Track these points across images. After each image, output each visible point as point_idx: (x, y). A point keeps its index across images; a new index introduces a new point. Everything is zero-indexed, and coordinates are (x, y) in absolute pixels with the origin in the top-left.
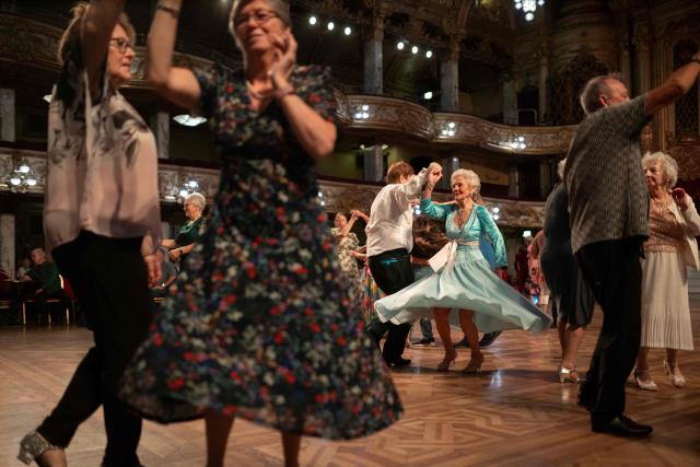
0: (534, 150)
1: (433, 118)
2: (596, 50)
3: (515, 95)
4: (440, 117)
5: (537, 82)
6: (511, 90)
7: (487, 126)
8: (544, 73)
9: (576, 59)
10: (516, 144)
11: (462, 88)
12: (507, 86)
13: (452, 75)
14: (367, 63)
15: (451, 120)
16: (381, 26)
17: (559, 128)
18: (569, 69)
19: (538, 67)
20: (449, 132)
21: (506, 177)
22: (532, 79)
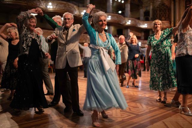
0: (149, 28)
1: (125, 19)
2: (165, 1)
3: (143, 13)
4: (126, 19)
5: (149, 9)
6: (142, 11)
7: (137, 21)
8: (151, 7)
9: (160, 3)
10: (145, 26)
11: (131, 11)
13: (128, 7)
14: (108, 4)
15: (129, 19)
18: (158, 6)
19: (150, 5)
20: (129, 23)
21: (140, 34)
22: (148, 8)
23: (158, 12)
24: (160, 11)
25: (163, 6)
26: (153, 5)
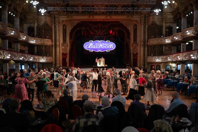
3: (27, 28)
5: (34, 26)
6: (26, 26)
8: (36, 25)
9: (44, 23)
10: (33, 42)
12: (25, 25)
16: (8, 7)
17: (41, 39)
18: (43, 25)
19: (34, 23)
21: (24, 48)
22: (32, 25)
23: (43, 31)
24: (45, 30)
25: (47, 26)
26: (37, 23)
